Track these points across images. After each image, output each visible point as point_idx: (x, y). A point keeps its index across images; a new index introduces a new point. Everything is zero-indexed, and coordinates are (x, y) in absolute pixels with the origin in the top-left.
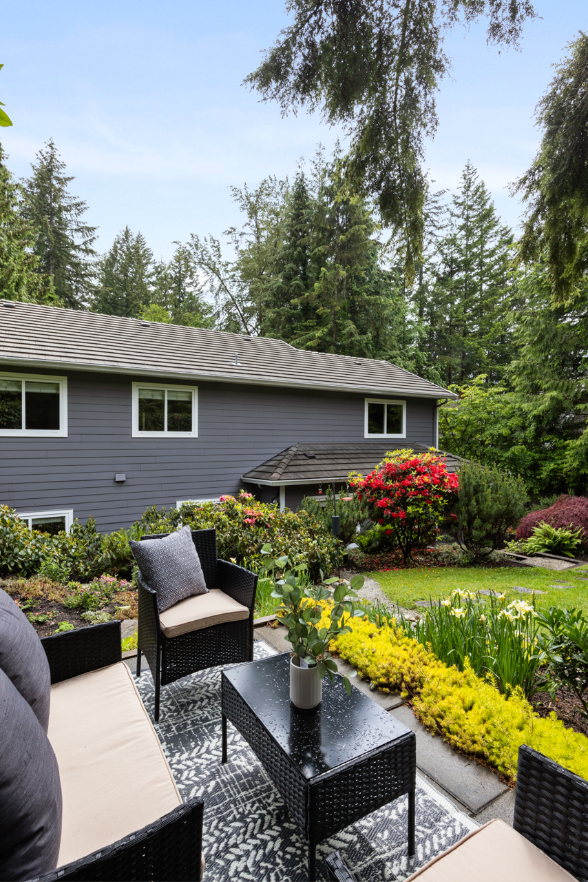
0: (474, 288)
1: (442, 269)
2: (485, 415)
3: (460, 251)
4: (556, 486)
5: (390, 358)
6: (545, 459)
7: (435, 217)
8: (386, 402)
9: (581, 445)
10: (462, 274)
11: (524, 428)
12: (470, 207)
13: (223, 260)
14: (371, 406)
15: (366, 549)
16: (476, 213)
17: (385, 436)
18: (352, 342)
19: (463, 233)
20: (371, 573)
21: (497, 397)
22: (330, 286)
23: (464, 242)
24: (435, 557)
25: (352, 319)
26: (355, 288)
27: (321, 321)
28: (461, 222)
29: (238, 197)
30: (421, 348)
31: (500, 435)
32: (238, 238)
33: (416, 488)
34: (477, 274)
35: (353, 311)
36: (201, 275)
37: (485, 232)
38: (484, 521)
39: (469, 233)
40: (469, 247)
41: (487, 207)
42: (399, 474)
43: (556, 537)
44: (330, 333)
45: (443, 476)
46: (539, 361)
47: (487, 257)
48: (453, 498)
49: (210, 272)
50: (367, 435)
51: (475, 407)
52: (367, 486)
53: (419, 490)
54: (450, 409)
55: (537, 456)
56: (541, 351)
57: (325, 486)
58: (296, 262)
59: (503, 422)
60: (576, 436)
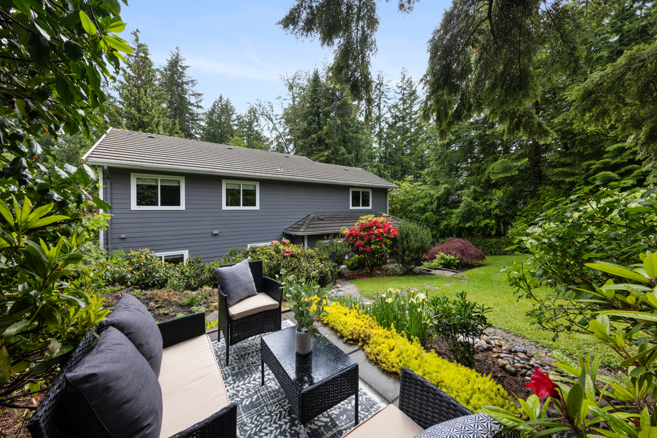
0: (407, 131)
1: (391, 120)
2: (412, 197)
3: (400, 111)
4: (447, 233)
5: (364, 167)
6: (442, 219)
7: (386, 93)
8: (361, 190)
9: (459, 212)
10: (401, 123)
11: (432, 203)
12: (405, 89)
13: (275, 113)
14: (353, 192)
15: (351, 268)
16: (408, 92)
17: (361, 208)
18: (344, 158)
19: (401, 102)
20: (353, 281)
21: (418, 187)
22: (332, 128)
23: (402, 106)
24: (386, 271)
25: (344, 146)
26: (345, 129)
27: (327, 147)
28: (400, 96)
29: (283, 79)
30: (380, 161)
31: (420, 207)
32: (283, 101)
33: (376, 235)
34: (408, 123)
35: (344, 142)
36: (262, 121)
37: (412, 101)
38: (410, 252)
39: (404, 102)
40: (404, 109)
41: (413, 89)
42: (367, 228)
43: (447, 259)
44: (333, 153)
45: (390, 229)
46: (439, 169)
47: (413, 114)
48: (394, 240)
49: (268, 119)
50: (351, 208)
51: (407, 192)
52: (351, 235)
53: (377, 236)
54: (395, 193)
55: (438, 218)
56: (440, 164)
57: (328, 235)
58: (314, 115)
59: (421, 200)
60: (457, 207)
